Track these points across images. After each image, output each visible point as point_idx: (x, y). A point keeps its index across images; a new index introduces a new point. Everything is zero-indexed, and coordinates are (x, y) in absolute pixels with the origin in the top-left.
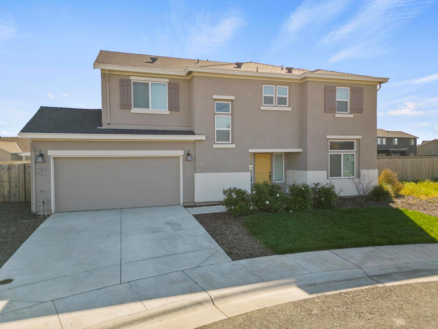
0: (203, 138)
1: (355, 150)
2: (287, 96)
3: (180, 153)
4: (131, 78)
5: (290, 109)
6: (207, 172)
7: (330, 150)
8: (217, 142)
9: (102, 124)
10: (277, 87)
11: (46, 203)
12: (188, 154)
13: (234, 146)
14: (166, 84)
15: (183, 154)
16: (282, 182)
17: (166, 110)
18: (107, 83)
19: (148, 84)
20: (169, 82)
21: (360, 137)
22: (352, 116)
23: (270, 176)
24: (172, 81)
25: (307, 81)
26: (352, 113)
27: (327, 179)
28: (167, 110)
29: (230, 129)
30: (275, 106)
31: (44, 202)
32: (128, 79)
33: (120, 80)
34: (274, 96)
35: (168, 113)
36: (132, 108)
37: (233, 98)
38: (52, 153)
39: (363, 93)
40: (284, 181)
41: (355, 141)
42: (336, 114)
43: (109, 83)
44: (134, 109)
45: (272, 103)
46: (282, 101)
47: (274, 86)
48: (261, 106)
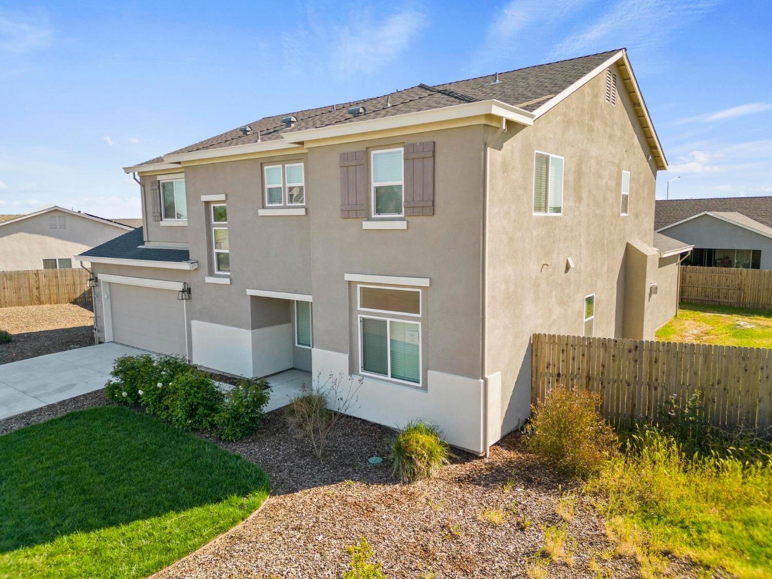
1: (420, 315)
2: (303, 184)
4: (158, 178)
5: (303, 212)
6: (204, 321)
7: (360, 308)
8: (218, 273)
10: (286, 166)
13: (228, 281)
19: (173, 183)
21: (424, 282)
22: (402, 225)
25: (307, 149)
26: (406, 218)
27: (350, 373)
30: (285, 207)
33: (151, 182)
34: (281, 185)
36: (163, 219)
37: (223, 197)
38: (100, 277)
39: (432, 157)
41: (420, 291)
42: (364, 223)
43: (144, 188)
45: (280, 201)
47: (281, 166)
48: (260, 209)
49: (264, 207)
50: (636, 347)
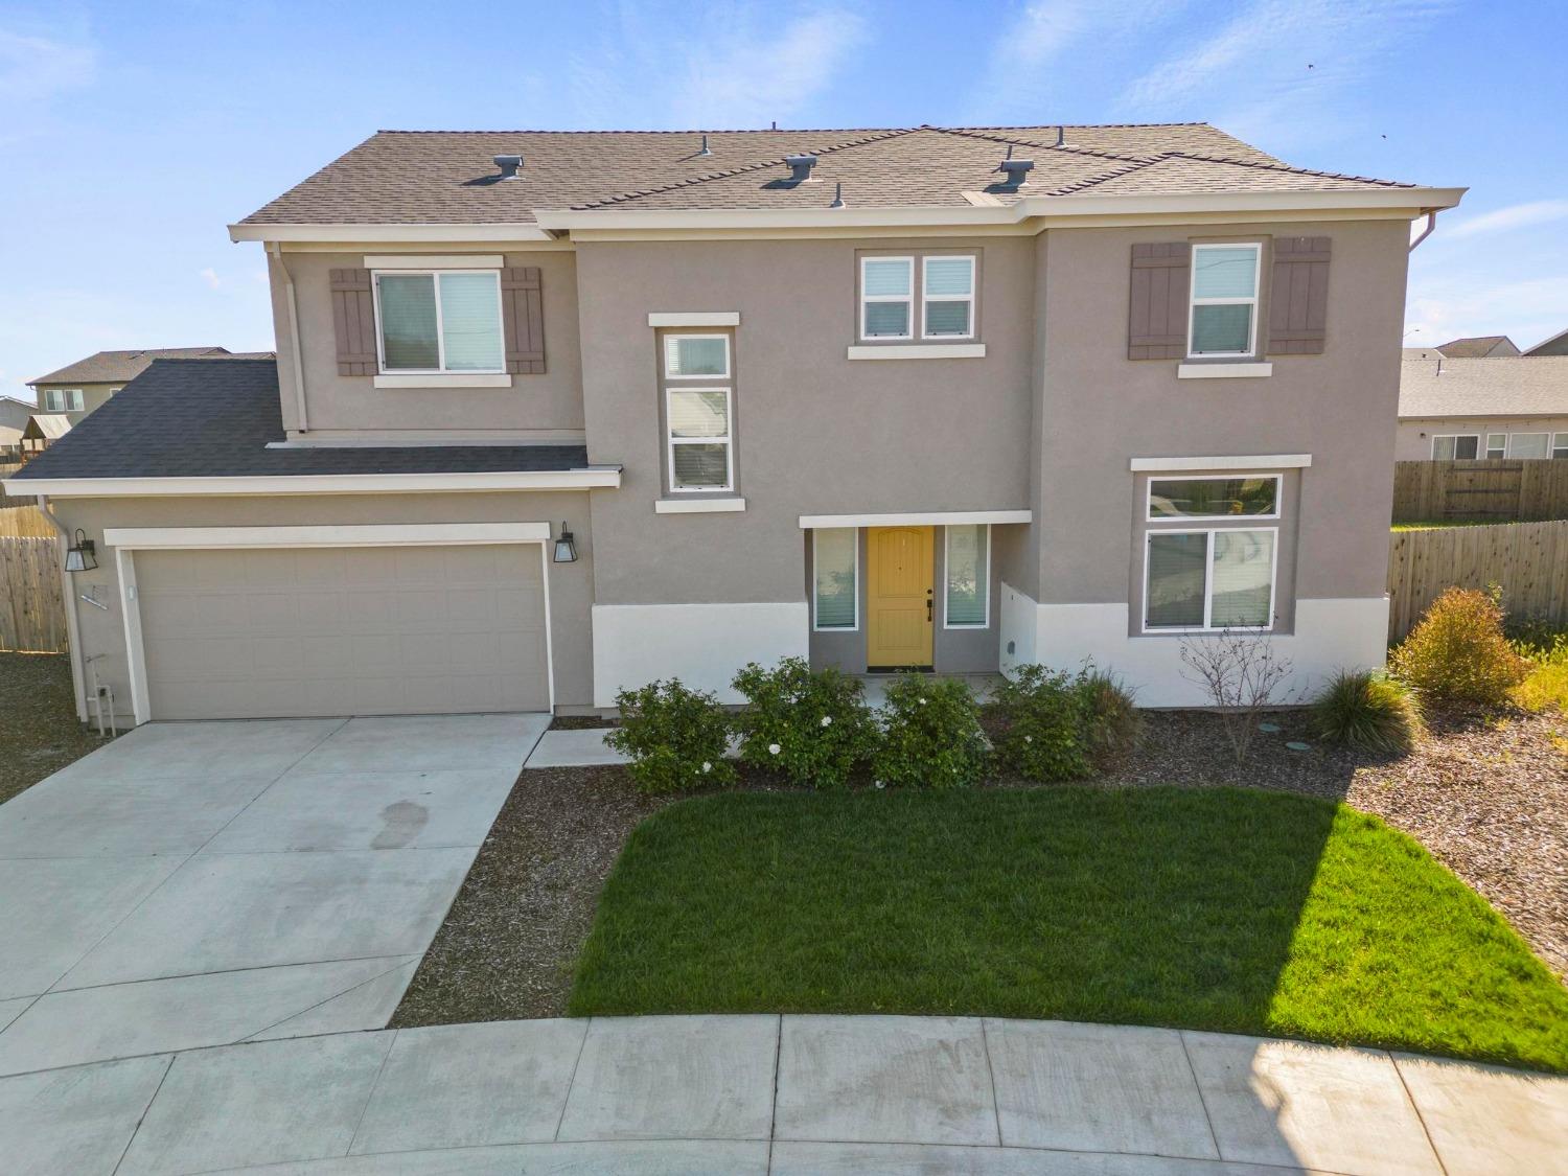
0: (611, 479)
1: (1278, 515)
2: (971, 297)
3: (539, 532)
4: (369, 262)
5: (979, 351)
6: (639, 602)
7: (1149, 519)
8: (679, 490)
9: (285, 433)
10: (926, 259)
11: (109, 694)
12: (567, 538)
13: (738, 505)
14: (495, 276)
15: (548, 537)
16: (982, 627)
17: (499, 371)
18: (290, 287)
19: (431, 278)
20: (502, 266)
21: (1304, 460)
22: (1265, 369)
23: (930, 603)
24: (514, 263)
25: (1046, 230)
26: (1267, 358)
27: (1130, 635)
28: (504, 371)
29: (728, 440)
30: (917, 342)
31: (103, 692)
32: (357, 266)
33: (332, 272)
34: (910, 298)
35: (506, 381)
36: (381, 372)
37: (732, 319)
38: (117, 538)
39: (1327, 262)
40: (987, 626)
41: (1280, 477)
42: (1182, 368)
43: (294, 285)
44: (387, 372)
45: (903, 330)
46: (946, 317)
47: (911, 259)
48: (851, 346)
49: (858, 343)
50: (1403, 541)
